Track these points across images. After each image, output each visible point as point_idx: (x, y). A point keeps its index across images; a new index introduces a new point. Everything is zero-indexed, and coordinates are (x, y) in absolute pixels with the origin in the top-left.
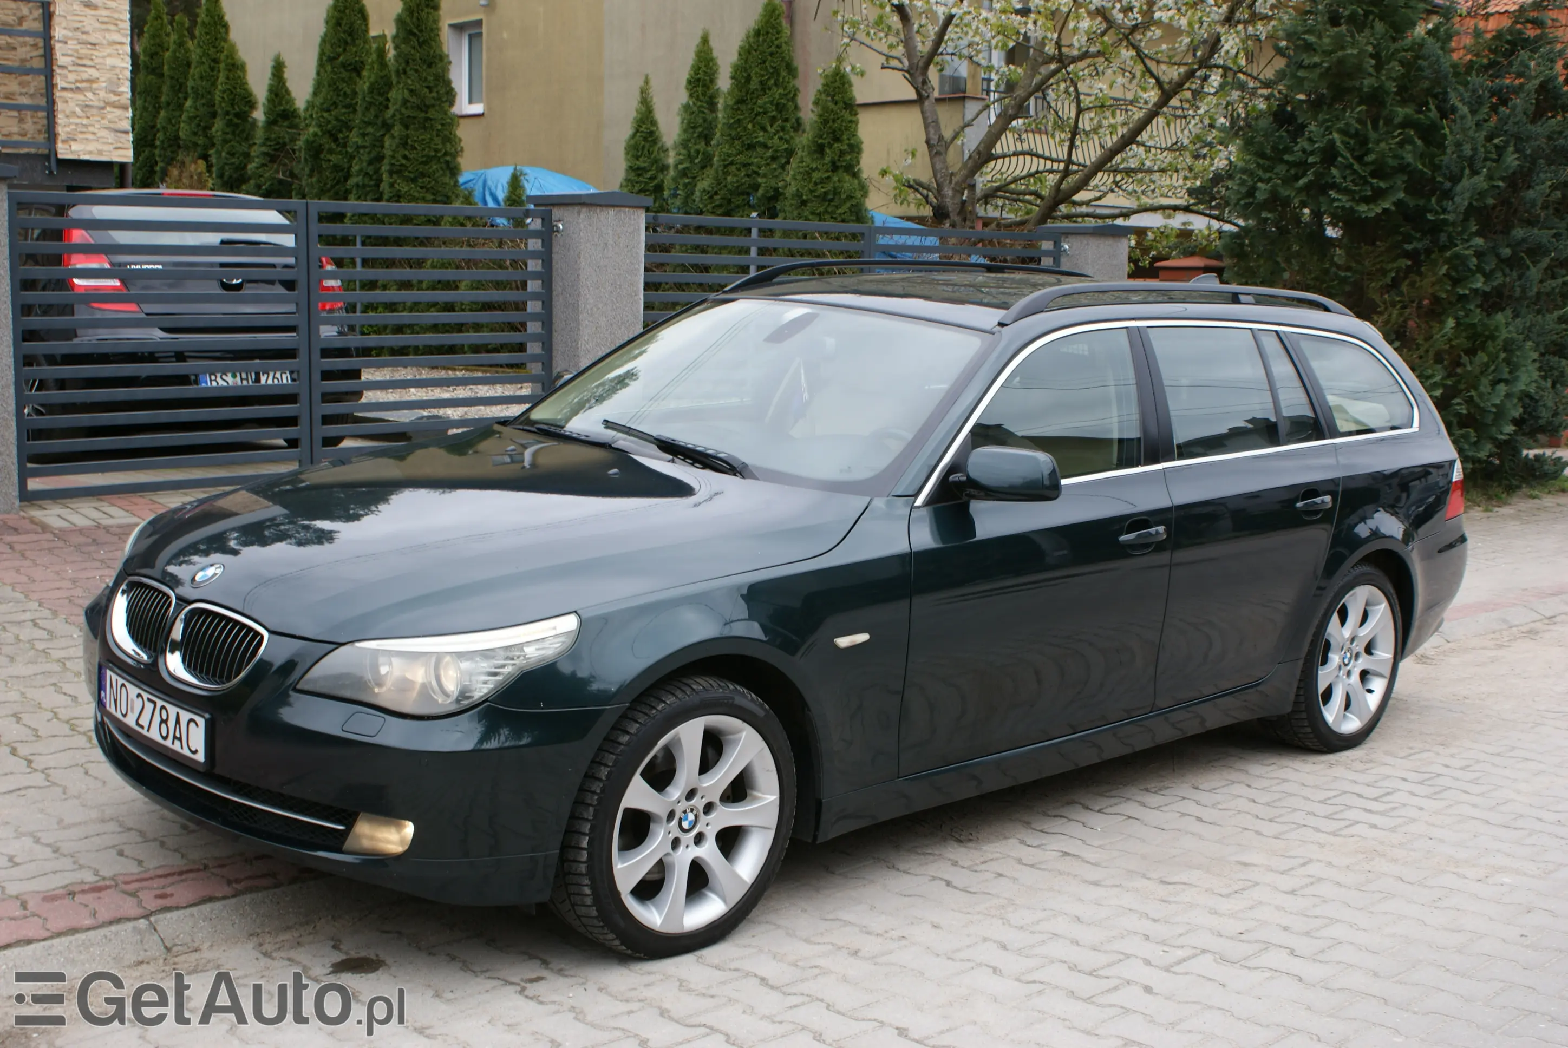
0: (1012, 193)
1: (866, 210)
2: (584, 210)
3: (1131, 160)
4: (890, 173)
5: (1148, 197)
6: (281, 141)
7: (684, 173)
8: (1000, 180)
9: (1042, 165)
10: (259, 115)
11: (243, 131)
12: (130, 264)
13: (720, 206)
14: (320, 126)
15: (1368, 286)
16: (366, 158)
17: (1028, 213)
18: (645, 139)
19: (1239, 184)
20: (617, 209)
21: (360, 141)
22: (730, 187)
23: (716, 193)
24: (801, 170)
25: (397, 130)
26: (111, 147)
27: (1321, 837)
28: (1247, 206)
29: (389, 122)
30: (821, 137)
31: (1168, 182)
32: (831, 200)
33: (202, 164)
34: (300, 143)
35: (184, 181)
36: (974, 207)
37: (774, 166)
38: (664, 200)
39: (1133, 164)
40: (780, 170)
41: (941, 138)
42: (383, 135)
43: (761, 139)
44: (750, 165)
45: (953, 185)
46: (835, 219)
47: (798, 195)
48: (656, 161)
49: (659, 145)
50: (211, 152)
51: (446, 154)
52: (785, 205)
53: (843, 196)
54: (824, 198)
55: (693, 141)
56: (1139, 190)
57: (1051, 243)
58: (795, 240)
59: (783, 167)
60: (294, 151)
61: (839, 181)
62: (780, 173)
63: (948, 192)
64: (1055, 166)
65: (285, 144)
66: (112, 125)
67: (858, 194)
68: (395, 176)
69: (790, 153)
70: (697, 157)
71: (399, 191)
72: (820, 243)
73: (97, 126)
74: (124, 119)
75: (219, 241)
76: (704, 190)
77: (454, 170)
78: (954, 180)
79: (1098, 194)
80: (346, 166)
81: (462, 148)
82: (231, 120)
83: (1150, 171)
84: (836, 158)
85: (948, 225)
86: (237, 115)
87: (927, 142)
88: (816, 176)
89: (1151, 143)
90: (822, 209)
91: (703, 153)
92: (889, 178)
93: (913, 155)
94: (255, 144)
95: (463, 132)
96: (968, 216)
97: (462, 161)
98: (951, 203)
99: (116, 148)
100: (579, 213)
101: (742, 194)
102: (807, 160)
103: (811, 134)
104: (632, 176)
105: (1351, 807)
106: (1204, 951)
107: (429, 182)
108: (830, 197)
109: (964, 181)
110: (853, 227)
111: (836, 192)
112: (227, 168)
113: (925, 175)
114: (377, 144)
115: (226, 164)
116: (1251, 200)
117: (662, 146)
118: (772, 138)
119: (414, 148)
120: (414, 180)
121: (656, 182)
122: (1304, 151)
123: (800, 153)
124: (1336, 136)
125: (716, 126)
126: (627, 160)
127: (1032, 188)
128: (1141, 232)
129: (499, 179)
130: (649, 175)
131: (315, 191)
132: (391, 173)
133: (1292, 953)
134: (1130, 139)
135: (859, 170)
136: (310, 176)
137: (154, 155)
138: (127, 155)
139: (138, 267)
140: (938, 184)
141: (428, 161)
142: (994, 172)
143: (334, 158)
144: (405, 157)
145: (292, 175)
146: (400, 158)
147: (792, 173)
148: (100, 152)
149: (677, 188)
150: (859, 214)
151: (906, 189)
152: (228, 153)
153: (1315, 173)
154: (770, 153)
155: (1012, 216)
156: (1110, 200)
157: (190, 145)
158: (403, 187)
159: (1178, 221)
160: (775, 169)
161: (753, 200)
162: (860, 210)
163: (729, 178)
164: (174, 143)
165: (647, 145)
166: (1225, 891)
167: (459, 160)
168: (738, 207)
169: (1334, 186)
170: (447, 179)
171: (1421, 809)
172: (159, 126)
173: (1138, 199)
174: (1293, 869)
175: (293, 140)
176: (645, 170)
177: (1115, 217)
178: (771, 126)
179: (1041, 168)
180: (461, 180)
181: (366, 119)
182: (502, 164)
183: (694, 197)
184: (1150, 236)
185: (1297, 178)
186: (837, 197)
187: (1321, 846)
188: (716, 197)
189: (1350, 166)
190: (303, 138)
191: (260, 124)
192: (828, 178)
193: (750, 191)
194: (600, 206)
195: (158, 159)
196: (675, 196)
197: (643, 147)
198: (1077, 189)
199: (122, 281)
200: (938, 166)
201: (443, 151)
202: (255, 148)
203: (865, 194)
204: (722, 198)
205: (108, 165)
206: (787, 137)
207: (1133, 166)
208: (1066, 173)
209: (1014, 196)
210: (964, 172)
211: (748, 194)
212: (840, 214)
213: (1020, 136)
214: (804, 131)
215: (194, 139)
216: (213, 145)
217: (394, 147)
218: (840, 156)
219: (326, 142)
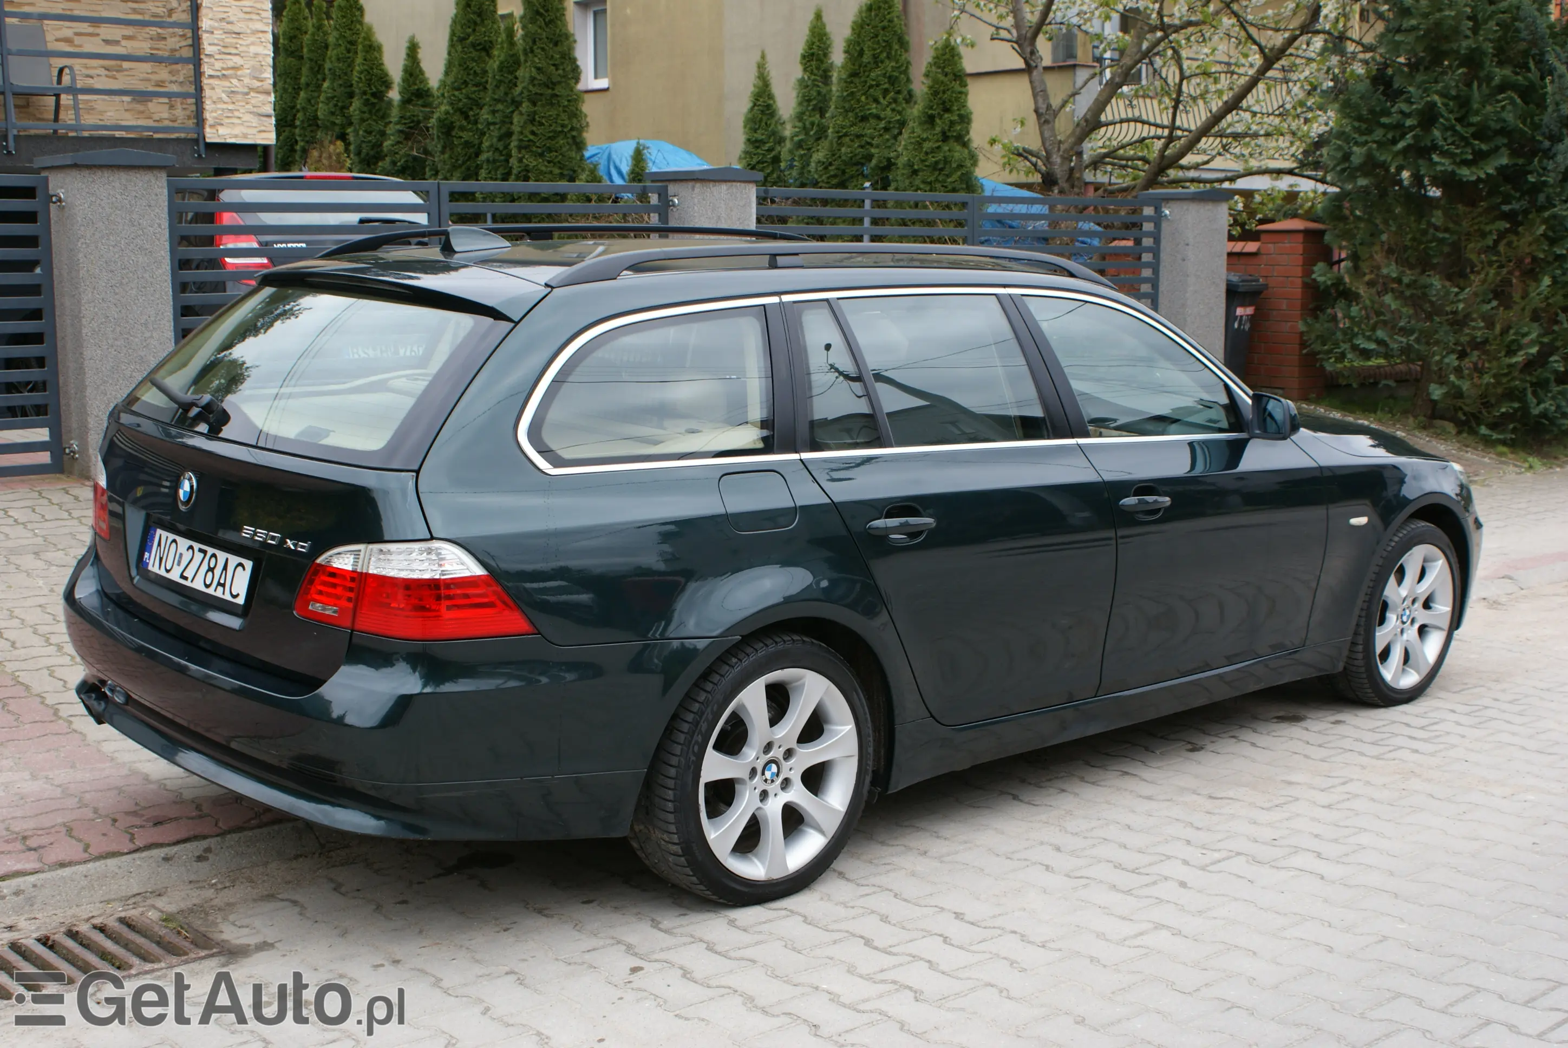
0: (1121, 159)
1: (976, 178)
2: (698, 185)
3: (1237, 125)
4: (999, 142)
5: (1255, 158)
6: (415, 119)
7: (799, 145)
8: (1109, 146)
9: (1146, 131)
10: (394, 95)
11: (379, 110)
12: (277, 243)
13: (835, 176)
14: (451, 104)
15: (1466, 246)
16: (496, 134)
17: (1134, 179)
18: (762, 112)
19: (1335, 150)
20: (729, 184)
21: (490, 118)
22: (844, 158)
23: (830, 164)
24: (913, 140)
25: (525, 107)
26: (254, 131)
27: (1364, 760)
28: (1344, 170)
29: (518, 99)
30: (931, 108)
31: (1274, 144)
32: (941, 170)
33: (340, 145)
34: (433, 121)
35: (325, 162)
36: (1081, 175)
37: (887, 137)
38: (781, 171)
39: (1239, 128)
40: (893, 141)
41: (1049, 107)
42: (513, 112)
43: (874, 111)
44: (863, 136)
45: (1061, 153)
46: (946, 187)
47: (910, 165)
48: (774, 133)
49: (776, 118)
50: (349, 130)
51: (572, 129)
52: (899, 175)
53: (954, 165)
54: (935, 167)
55: (807, 113)
56: (1246, 152)
57: (1152, 208)
58: (908, 209)
59: (895, 137)
60: (427, 129)
61: (949, 150)
62: (893, 144)
63: (1056, 159)
64: (1159, 131)
65: (419, 122)
66: (255, 110)
67: (968, 163)
68: (523, 151)
69: (902, 124)
70: (812, 129)
71: (527, 165)
72: (931, 212)
73: (242, 111)
74: (267, 103)
75: (358, 219)
76: (819, 162)
77: (579, 145)
78: (1063, 147)
79: (1206, 158)
80: (476, 142)
81: (588, 123)
82: (367, 100)
83: (1256, 135)
84: (947, 128)
85: (1056, 191)
86: (374, 95)
87: (1036, 111)
88: (927, 146)
89: (1256, 108)
90: (932, 178)
91: (818, 125)
92: (998, 147)
93: (1022, 123)
94: (391, 122)
95: (589, 107)
96: (1076, 183)
97: (588, 136)
98: (1059, 170)
99: (260, 131)
100: (693, 189)
101: (857, 164)
102: (918, 131)
103: (922, 104)
104: (751, 149)
105: (1397, 735)
106: (1238, 854)
107: (556, 157)
108: (941, 166)
109: (1072, 148)
110: (961, 196)
111: (946, 161)
112: (364, 145)
113: (1033, 143)
114: (507, 120)
115: (363, 142)
116: (1347, 165)
117: (779, 119)
118: (884, 110)
119: (541, 124)
120: (541, 155)
121: (773, 153)
122: (1402, 112)
123: (911, 124)
124: (1436, 98)
125: (831, 99)
126: (745, 133)
127: (1140, 154)
128: (1248, 194)
129: (623, 153)
130: (767, 146)
131: (447, 167)
132: (520, 148)
133: (1319, 855)
134: (1233, 105)
135: (969, 140)
136: (443, 152)
137: (294, 134)
138: (268, 137)
139: (284, 245)
140: (1046, 152)
141: (555, 136)
142: (1104, 139)
143: (466, 136)
144: (533, 133)
145: (426, 152)
146: (528, 134)
147: (903, 143)
148: (245, 136)
149: (793, 160)
150: (969, 184)
151: (1016, 157)
152: (365, 131)
153: (1414, 137)
154: (882, 125)
155: (1120, 181)
156: (1218, 163)
157: (328, 124)
158: (531, 161)
159: (1285, 183)
160: (888, 140)
161: (866, 170)
162: (970, 179)
163: (843, 150)
164: (313, 122)
165: (765, 118)
166: (1266, 805)
167: (585, 135)
168: (852, 177)
169: (1435, 148)
170: (573, 154)
171: (1463, 737)
172: (298, 106)
173: (1246, 161)
174: (1332, 787)
175: (427, 118)
176: (763, 142)
177: (1221, 181)
178: (884, 98)
179: (1145, 134)
180: (587, 154)
181: (496, 97)
182: (627, 137)
183: (809, 168)
184: (1258, 198)
185: (1394, 142)
186: (947, 166)
187: (1363, 767)
188: (830, 168)
189: (1452, 128)
190: (436, 116)
191: (396, 103)
192: (939, 148)
193: (863, 161)
194: (714, 181)
195: (298, 138)
196: (791, 167)
197: (761, 120)
198: (1182, 154)
199: (269, 259)
200: (1047, 134)
201: (569, 127)
202: (391, 125)
203: (975, 163)
204: (837, 169)
205: (252, 148)
206: (900, 108)
207: (1240, 131)
208: (1171, 139)
209: (1124, 162)
210: (1072, 140)
211: (863, 165)
212: (951, 182)
213: (1131, 102)
214: (915, 103)
215: (333, 119)
216: (351, 124)
217: (522, 124)
218: (950, 127)
219: (458, 120)
